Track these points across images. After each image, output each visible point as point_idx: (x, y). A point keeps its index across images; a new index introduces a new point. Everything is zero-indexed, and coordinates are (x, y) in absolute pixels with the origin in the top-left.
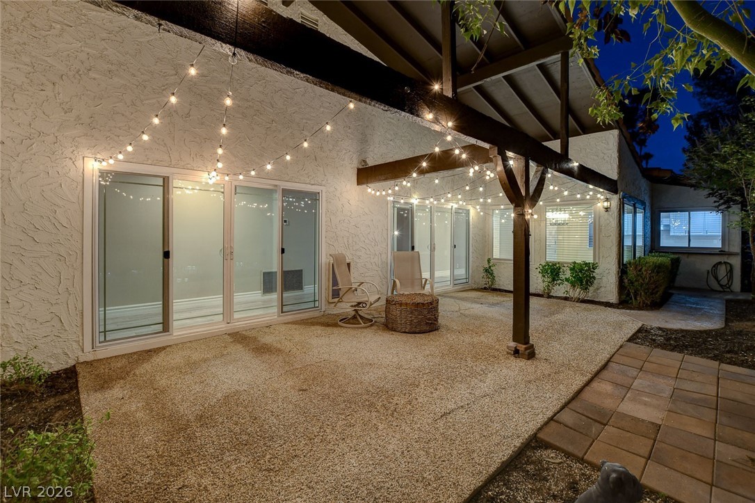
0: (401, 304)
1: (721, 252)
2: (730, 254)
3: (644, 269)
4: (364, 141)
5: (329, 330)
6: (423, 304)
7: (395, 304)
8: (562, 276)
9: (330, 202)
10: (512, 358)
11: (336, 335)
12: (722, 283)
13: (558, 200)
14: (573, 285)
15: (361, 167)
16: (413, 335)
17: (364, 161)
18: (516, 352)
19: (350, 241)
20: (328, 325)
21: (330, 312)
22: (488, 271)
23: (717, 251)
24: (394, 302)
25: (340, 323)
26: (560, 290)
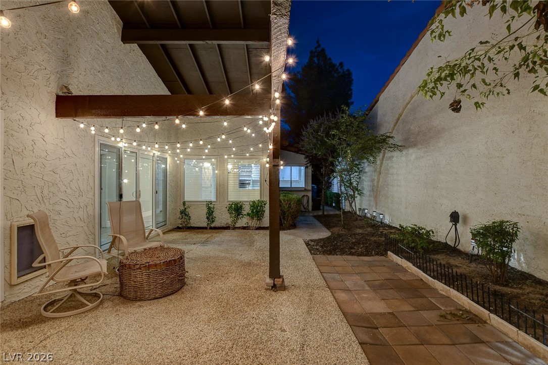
0: (149, 267)
1: (305, 190)
2: (309, 191)
3: (292, 203)
4: (65, 60)
5: (34, 332)
6: (174, 260)
7: (140, 268)
8: (245, 213)
9: (12, 135)
10: (273, 293)
11: (55, 338)
12: (305, 207)
13: (248, 155)
14: (253, 218)
15: (61, 94)
16: (165, 299)
17: (66, 87)
18: (274, 287)
19: (46, 192)
20: (24, 324)
21: (13, 300)
22: (184, 213)
23: (303, 189)
24: (138, 266)
25: (49, 314)
26: (243, 221)
